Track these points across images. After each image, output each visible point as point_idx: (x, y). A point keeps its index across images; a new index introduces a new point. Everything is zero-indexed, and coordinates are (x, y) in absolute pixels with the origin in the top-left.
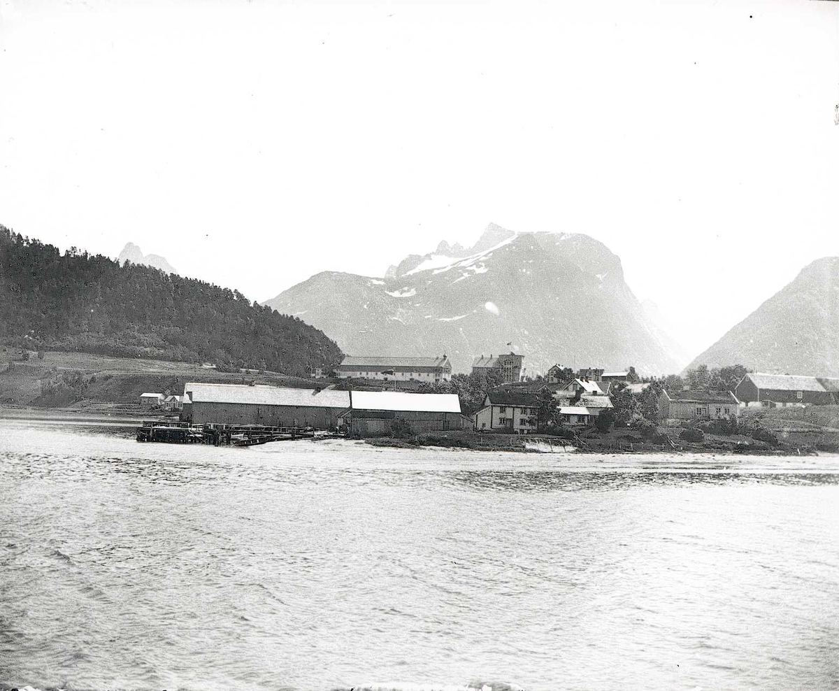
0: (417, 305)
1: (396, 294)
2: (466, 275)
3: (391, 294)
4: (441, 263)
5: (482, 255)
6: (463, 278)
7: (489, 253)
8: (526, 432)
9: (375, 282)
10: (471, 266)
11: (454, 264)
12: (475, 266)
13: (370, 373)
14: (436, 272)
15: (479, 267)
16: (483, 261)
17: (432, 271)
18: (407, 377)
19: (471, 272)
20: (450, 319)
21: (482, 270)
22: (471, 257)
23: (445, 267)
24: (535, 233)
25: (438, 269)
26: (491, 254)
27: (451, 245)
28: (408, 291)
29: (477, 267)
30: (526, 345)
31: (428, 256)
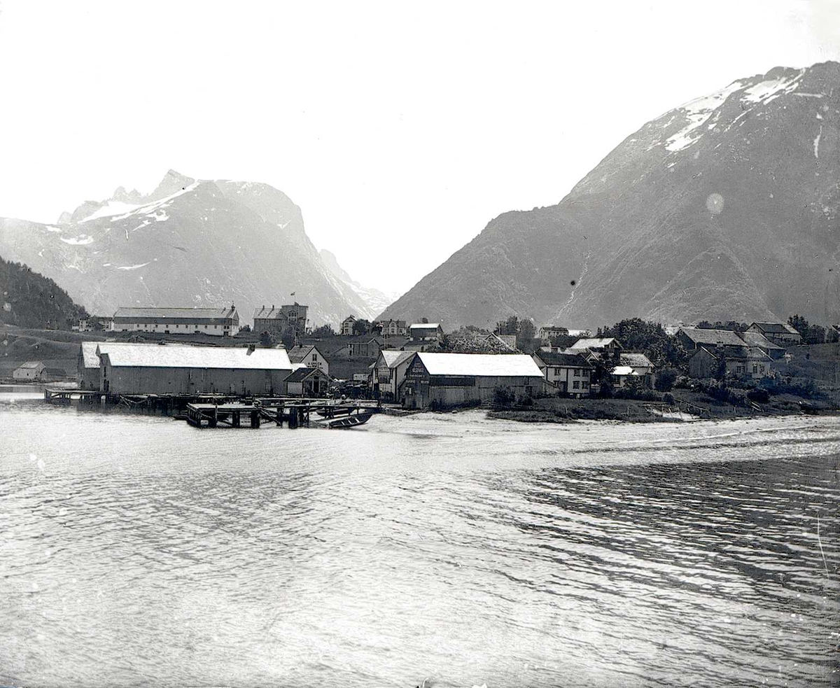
0: (96, 253)
1: (72, 241)
2: (146, 222)
3: (66, 241)
4: (120, 210)
5: (163, 202)
6: (143, 225)
7: (169, 201)
8: (578, 396)
9: (50, 229)
10: (152, 213)
11: (133, 212)
12: (155, 213)
13: (148, 325)
14: (115, 219)
15: (159, 214)
16: (164, 209)
17: (111, 217)
18: (192, 329)
19: (150, 219)
20: (130, 268)
21: (163, 218)
22: (150, 204)
23: (124, 214)
24: (215, 180)
25: (117, 216)
26: (172, 201)
27: (128, 191)
28: (86, 238)
29: (157, 214)
30: (208, 294)
31: (105, 203)
